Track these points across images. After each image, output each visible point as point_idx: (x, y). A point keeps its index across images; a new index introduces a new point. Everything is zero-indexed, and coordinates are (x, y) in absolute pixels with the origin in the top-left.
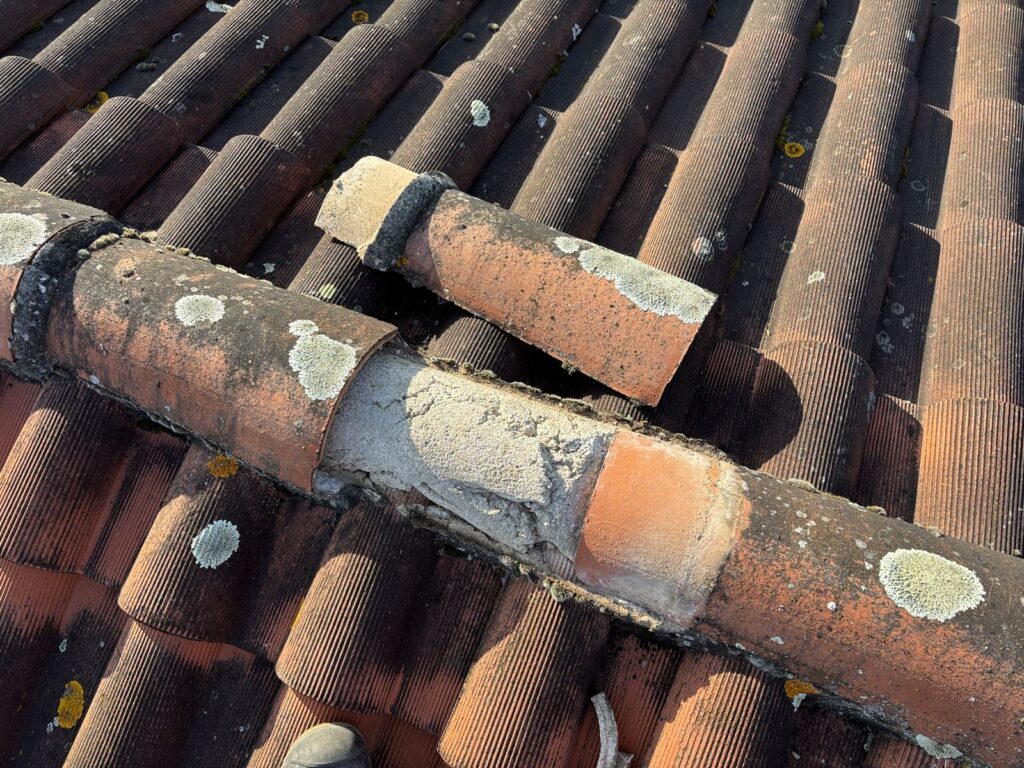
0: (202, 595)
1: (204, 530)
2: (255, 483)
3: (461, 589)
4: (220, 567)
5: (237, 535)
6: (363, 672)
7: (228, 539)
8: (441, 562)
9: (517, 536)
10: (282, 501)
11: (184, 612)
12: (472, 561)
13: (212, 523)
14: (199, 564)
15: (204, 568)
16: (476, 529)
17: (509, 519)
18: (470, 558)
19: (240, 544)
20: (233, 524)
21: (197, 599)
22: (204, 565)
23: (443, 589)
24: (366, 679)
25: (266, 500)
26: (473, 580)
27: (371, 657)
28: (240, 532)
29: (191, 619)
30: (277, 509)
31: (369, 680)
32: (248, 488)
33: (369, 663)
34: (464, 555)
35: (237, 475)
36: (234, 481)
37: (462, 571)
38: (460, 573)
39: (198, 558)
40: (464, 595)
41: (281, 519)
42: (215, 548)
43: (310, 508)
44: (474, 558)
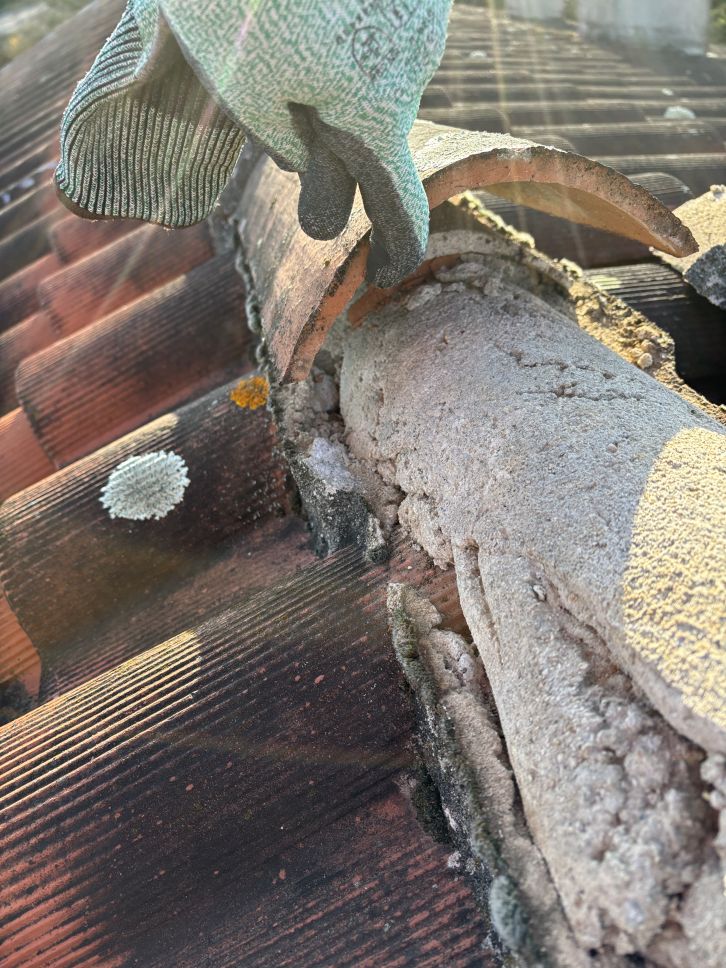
0: (66, 538)
1: (152, 455)
2: (266, 442)
3: (373, 915)
4: (121, 521)
5: (179, 497)
6: (37, 858)
7: (162, 490)
8: (389, 809)
9: (599, 856)
10: (282, 512)
11: (29, 542)
12: (452, 873)
13: (167, 452)
14: (102, 494)
15: (102, 503)
16: (504, 756)
17: (610, 774)
18: (452, 861)
19: (170, 513)
20: (188, 476)
21: (57, 538)
22: (106, 502)
23: (341, 874)
24: (27, 882)
25: (260, 485)
26: (412, 922)
27: (76, 844)
28: (186, 495)
29: (26, 559)
30: (266, 517)
31: (30, 891)
32: (252, 442)
33: (62, 853)
34: (447, 839)
35: (254, 412)
36: (244, 418)
37: (413, 874)
38: (404, 872)
39: (110, 485)
40: (364, 938)
41: (258, 537)
42: (136, 490)
43: (302, 548)
44: (461, 872)
